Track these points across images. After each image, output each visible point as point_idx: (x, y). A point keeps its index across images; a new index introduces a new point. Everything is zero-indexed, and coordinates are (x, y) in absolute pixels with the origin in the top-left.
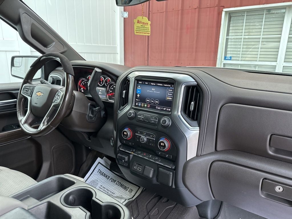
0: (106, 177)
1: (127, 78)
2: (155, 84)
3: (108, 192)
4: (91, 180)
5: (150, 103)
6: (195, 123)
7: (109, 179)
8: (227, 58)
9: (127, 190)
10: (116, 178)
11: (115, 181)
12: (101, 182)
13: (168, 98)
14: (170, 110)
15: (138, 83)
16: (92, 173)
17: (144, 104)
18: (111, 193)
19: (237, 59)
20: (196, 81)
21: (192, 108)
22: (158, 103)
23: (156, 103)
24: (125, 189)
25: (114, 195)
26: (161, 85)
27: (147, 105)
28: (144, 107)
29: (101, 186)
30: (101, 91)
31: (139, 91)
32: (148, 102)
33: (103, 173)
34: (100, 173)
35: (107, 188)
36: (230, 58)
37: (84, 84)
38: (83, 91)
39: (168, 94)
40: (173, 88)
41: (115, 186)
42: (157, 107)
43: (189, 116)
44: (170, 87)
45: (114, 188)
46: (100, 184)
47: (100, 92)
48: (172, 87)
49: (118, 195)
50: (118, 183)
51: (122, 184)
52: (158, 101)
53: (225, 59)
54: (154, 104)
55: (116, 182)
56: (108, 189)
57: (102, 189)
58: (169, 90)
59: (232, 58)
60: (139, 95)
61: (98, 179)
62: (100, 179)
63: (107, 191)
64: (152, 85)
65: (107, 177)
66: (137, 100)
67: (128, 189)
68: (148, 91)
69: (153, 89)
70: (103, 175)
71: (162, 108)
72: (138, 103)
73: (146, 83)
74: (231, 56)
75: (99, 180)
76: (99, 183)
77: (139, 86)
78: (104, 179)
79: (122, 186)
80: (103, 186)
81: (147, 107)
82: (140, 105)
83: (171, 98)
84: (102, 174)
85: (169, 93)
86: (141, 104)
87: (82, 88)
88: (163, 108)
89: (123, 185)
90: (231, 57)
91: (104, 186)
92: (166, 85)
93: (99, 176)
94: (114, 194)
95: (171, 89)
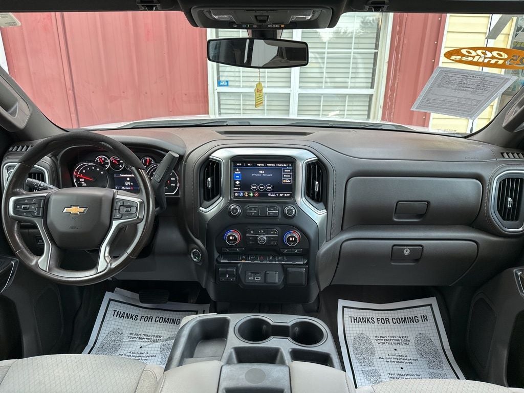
0: (132, 317)
1: (209, 158)
2: (263, 165)
3: (148, 338)
4: (107, 332)
5: (258, 190)
6: (321, 205)
7: (139, 319)
8: (221, 84)
9: (178, 323)
10: (150, 313)
11: (151, 319)
12: (128, 329)
13: (284, 181)
14: (289, 195)
15: (235, 165)
16: (103, 321)
17: (249, 193)
18: (155, 338)
19: (237, 84)
20: (317, 157)
21: (317, 189)
22: (270, 189)
23: (268, 189)
24: (174, 323)
25: (162, 338)
26: (273, 165)
27: (254, 193)
28: (249, 197)
29: (131, 334)
30: (128, 179)
31: (238, 177)
32: (255, 189)
33: (124, 313)
34: (118, 315)
35: (143, 333)
36: (226, 84)
37: (84, 171)
38: (85, 185)
39: (285, 176)
40: (291, 168)
41: (156, 325)
42: (269, 195)
43: (313, 199)
44: (286, 167)
45: (155, 328)
46: (127, 332)
47: (128, 181)
48: (289, 166)
49: (169, 336)
50: (157, 319)
51: (165, 318)
52: (270, 186)
53: (219, 85)
54: (265, 190)
55: (154, 320)
56: (147, 334)
57: (135, 338)
58: (285, 171)
59: (229, 83)
60: (239, 181)
61: (118, 327)
62: (123, 325)
63: (146, 337)
64: (258, 166)
65: (134, 317)
66: (235, 189)
67: (178, 321)
68: (253, 175)
69: (261, 172)
70: (124, 317)
71: (277, 195)
72: (238, 193)
73: (249, 164)
74: (227, 80)
75: (122, 328)
76: (124, 331)
77: (238, 170)
78: (130, 323)
79: (166, 320)
80: (134, 332)
81: (254, 196)
82: (241, 195)
83: (289, 180)
84: (122, 316)
85: (287, 175)
86: (244, 193)
87: (81, 180)
88: (279, 194)
89: (169, 319)
90: (227, 82)
91: (137, 333)
92: (280, 165)
93: (117, 321)
94: (161, 336)
95: (288, 170)
